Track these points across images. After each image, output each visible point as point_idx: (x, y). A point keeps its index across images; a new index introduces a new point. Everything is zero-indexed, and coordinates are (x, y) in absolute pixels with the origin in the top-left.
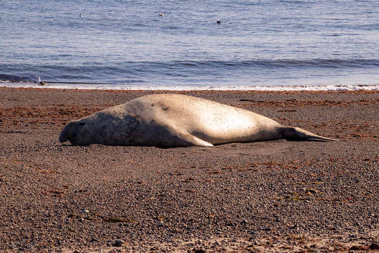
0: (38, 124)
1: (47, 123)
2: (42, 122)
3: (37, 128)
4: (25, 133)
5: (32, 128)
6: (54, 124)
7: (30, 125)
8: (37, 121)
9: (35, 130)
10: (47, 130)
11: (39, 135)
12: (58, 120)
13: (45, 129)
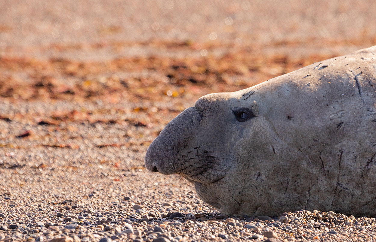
0: (73, 128)
1: (112, 122)
2: (92, 118)
3: (68, 147)
4: (14, 167)
5: (47, 146)
6: (139, 125)
7: (37, 133)
8: (69, 117)
9: (59, 152)
10: (110, 154)
11: (74, 177)
12: (160, 110)
13: (101, 147)
